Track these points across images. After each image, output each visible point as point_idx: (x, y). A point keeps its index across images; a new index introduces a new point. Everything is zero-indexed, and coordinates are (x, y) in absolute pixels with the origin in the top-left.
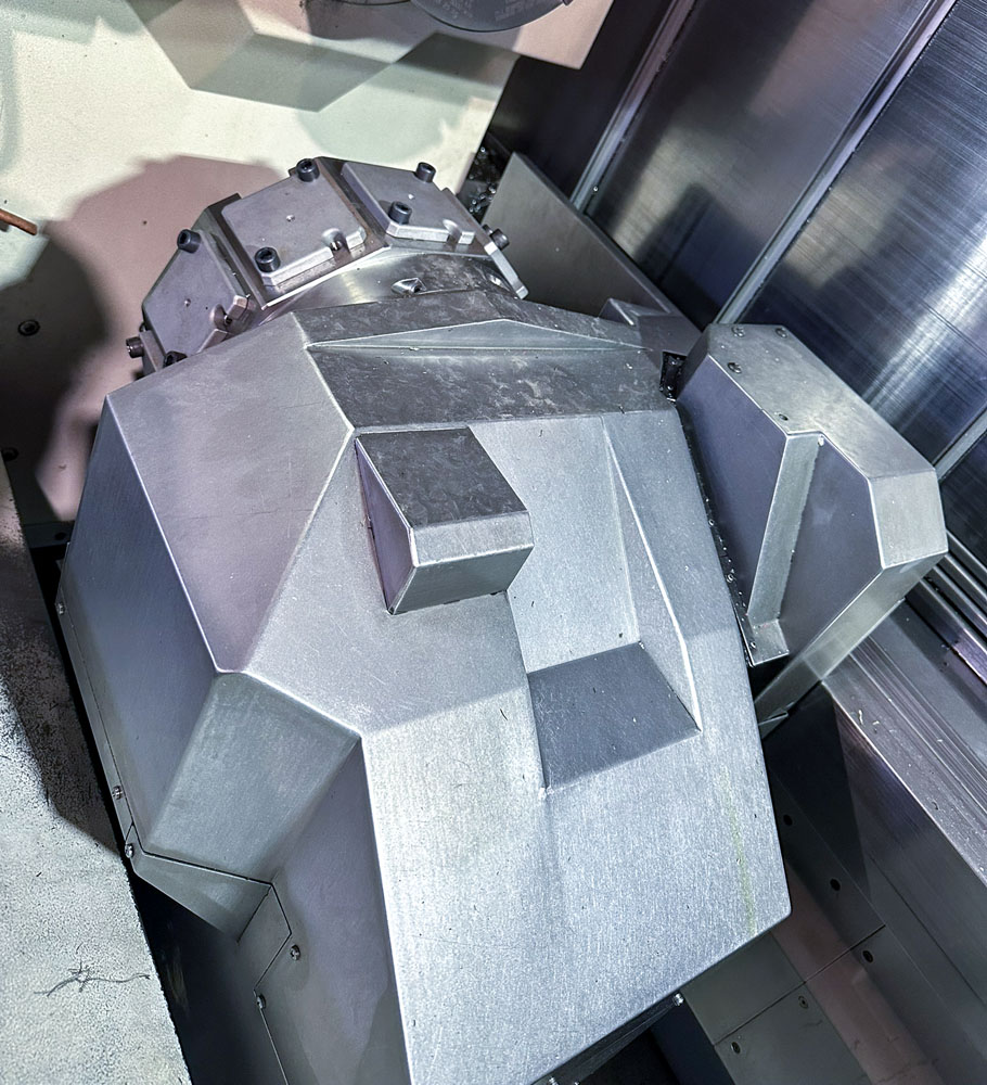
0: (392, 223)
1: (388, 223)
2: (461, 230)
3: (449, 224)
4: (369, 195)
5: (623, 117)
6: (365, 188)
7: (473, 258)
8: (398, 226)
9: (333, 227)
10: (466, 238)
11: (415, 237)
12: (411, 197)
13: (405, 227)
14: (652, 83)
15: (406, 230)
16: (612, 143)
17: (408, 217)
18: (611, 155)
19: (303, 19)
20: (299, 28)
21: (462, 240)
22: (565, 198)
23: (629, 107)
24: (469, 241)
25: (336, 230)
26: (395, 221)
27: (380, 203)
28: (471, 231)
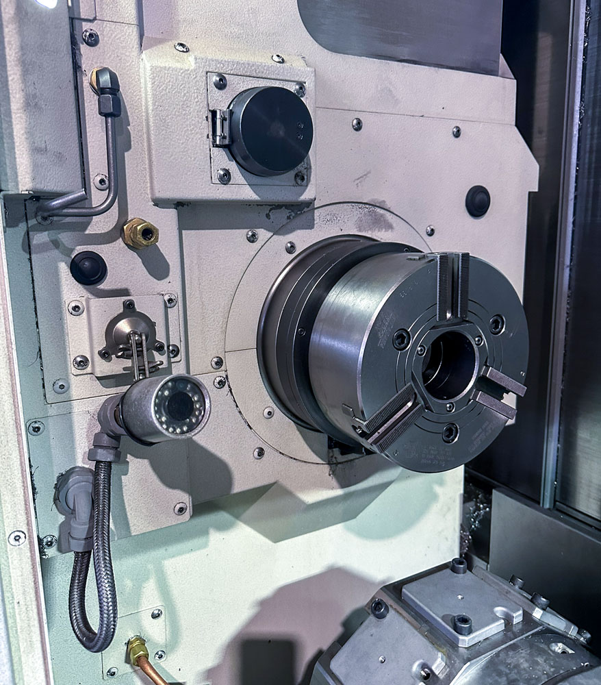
0: (461, 637)
1: (458, 639)
2: (512, 614)
3: (499, 610)
4: (431, 613)
5: (552, 432)
6: (426, 609)
7: (532, 635)
8: (466, 638)
9: (418, 660)
10: (518, 617)
11: (481, 639)
12: (460, 597)
13: (472, 636)
14: (561, 404)
15: (473, 638)
16: (552, 450)
17: (470, 627)
18: (556, 458)
19: (334, 482)
20: (333, 489)
21: (515, 621)
22: (537, 505)
23: (552, 425)
24: (520, 619)
25: (421, 661)
26: (461, 634)
27: (443, 618)
28: (519, 610)
